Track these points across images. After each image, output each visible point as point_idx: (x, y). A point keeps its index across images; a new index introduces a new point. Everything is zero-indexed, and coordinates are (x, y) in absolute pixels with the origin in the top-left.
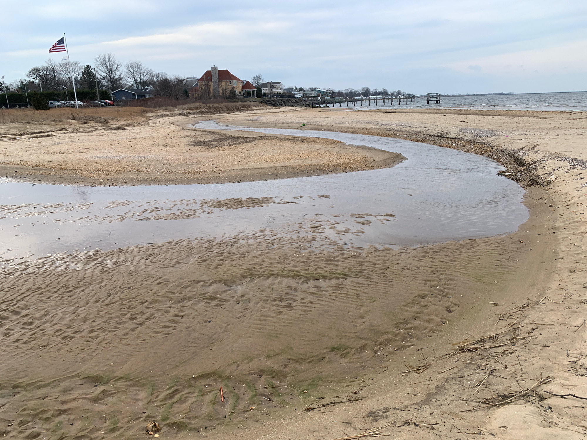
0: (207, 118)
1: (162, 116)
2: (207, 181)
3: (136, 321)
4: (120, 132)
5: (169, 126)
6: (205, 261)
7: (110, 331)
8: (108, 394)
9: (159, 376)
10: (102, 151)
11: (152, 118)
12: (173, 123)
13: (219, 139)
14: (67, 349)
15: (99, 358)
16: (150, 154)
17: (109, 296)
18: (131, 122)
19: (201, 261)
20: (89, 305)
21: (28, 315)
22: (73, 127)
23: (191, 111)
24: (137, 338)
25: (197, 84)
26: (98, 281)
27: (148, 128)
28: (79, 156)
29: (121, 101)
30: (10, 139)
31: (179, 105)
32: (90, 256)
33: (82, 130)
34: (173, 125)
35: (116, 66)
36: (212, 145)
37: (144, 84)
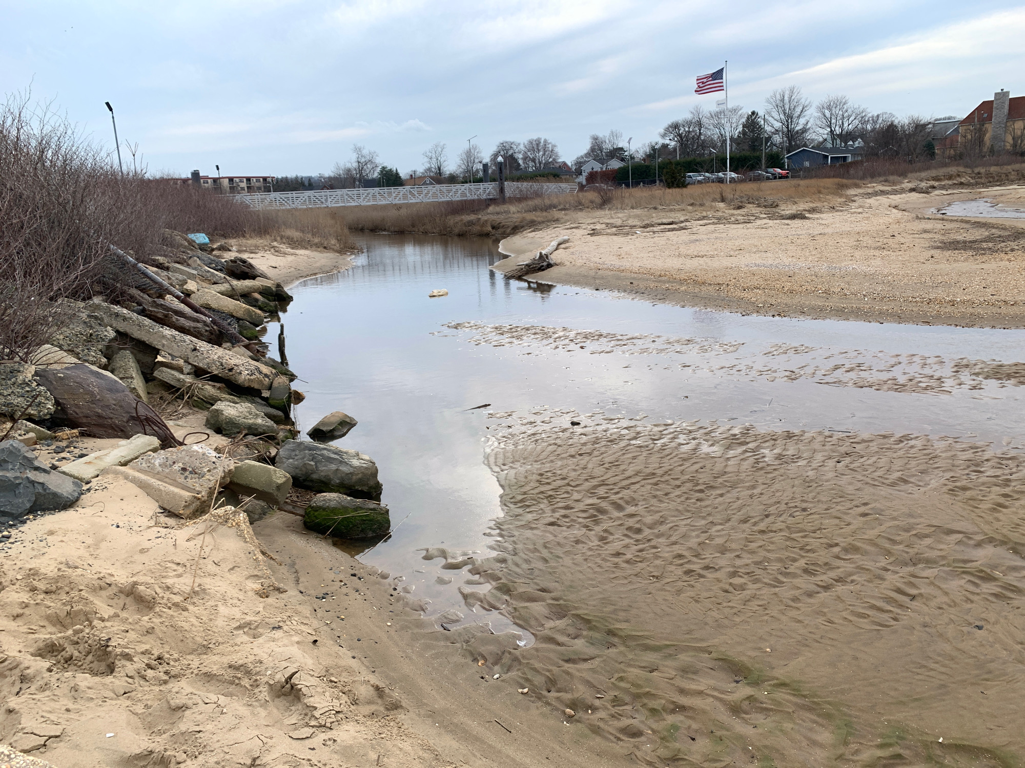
0: (971, 196)
1: (876, 194)
2: (971, 321)
3: (815, 579)
4: (797, 223)
5: (889, 213)
6: (964, 489)
7: (766, 584)
8: (759, 707)
9: (860, 710)
10: (764, 255)
11: (856, 198)
12: (895, 207)
13: (1000, 236)
14: (692, 594)
15: (746, 630)
16: (851, 262)
17: (767, 516)
18: (818, 204)
19: (956, 487)
20: (730, 523)
21: (635, 515)
22: (720, 214)
23: (936, 184)
24: (818, 614)
25: (956, 130)
26: (747, 484)
27: (849, 216)
28: (727, 262)
29: (801, 170)
30: (628, 234)
31: (911, 172)
32: (735, 435)
33: (733, 219)
34: (897, 211)
35: (801, 108)
36: (984, 249)
37: (847, 136)
